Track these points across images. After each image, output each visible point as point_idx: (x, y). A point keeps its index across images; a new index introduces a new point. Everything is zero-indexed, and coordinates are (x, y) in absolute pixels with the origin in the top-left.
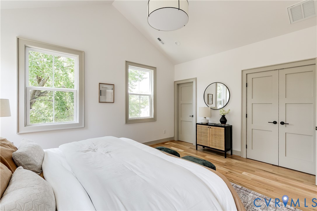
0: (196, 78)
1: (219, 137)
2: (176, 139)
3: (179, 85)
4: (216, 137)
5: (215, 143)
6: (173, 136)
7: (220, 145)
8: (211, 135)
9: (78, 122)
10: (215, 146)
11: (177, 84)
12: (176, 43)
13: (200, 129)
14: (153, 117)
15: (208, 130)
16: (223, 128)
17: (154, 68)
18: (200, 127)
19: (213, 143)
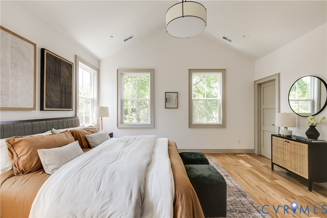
0: (279, 74)
1: (300, 157)
2: (256, 153)
3: (260, 86)
4: (296, 156)
5: (295, 166)
6: (253, 149)
7: (302, 169)
8: (290, 152)
9: (150, 123)
10: (295, 170)
11: (258, 84)
12: (243, 36)
13: (276, 142)
14: (221, 123)
15: (285, 145)
16: (307, 145)
17: (223, 71)
18: (276, 140)
19: (292, 165)
